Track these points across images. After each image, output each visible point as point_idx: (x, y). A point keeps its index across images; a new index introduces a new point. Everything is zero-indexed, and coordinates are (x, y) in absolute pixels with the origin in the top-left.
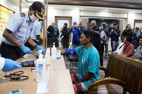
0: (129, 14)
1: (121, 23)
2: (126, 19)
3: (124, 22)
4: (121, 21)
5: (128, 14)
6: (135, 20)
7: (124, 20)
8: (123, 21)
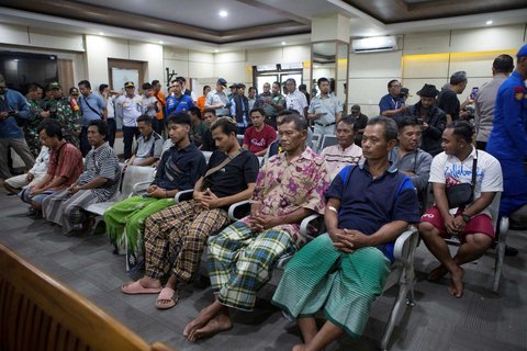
0: (88, 38)
1: (65, 69)
2: (81, 56)
3: (73, 64)
4: (64, 60)
5: (84, 39)
6: (109, 59)
7: (73, 57)
8: (71, 61)
